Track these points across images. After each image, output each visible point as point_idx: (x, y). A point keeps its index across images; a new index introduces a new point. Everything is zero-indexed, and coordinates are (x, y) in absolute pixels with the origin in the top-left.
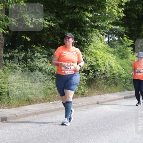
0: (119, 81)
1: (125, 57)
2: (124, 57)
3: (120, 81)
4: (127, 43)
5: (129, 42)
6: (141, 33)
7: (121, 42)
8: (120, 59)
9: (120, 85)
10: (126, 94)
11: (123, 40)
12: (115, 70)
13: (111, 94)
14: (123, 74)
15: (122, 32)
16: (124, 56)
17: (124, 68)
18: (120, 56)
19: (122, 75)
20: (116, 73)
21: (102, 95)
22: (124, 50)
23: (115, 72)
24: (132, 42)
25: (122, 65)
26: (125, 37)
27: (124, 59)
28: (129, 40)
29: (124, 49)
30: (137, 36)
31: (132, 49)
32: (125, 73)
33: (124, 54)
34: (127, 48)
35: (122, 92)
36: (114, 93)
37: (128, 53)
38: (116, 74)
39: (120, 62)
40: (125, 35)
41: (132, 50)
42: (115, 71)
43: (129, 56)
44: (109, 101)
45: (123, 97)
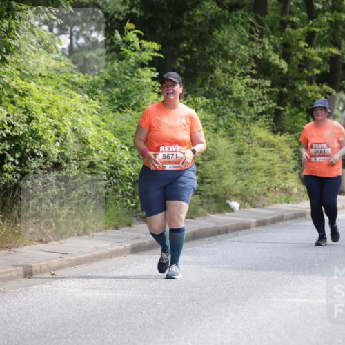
0: (111, 190)
1: (132, 104)
2: (126, 103)
3: (116, 191)
4: (136, 54)
5: (144, 50)
6: (185, 15)
7: (118, 50)
8: (113, 112)
9: (115, 204)
10: (136, 235)
11: (124, 42)
12: (97, 151)
13: (84, 237)
14: (126, 166)
15: (120, 14)
16: (127, 99)
17: (127, 145)
18: (113, 100)
19: (121, 166)
20: (100, 162)
21: (54, 242)
22: (127, 77)
23: (96, 157)
24: (155, 51)
25: (119, 134)
26: (129, 31)
27: (127, 110)
28: (146, 44)
29: (125, 74)
30: (170, 26)
31: (156, 75)
32: (133, 162)
33: (127, 93)
34: (140, 70)
35: (125, 229)
36: (95, 234)
37: (140, 89)
38: (101, 166)
39: (114, 123)
40: (129, 25)
41: (153, 79)
42: (95, 155)
43: (145, 100)
44: (79, 262)
45: (128, 245)
